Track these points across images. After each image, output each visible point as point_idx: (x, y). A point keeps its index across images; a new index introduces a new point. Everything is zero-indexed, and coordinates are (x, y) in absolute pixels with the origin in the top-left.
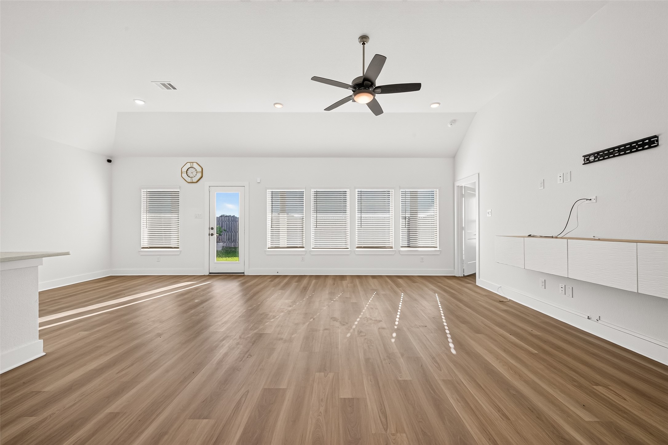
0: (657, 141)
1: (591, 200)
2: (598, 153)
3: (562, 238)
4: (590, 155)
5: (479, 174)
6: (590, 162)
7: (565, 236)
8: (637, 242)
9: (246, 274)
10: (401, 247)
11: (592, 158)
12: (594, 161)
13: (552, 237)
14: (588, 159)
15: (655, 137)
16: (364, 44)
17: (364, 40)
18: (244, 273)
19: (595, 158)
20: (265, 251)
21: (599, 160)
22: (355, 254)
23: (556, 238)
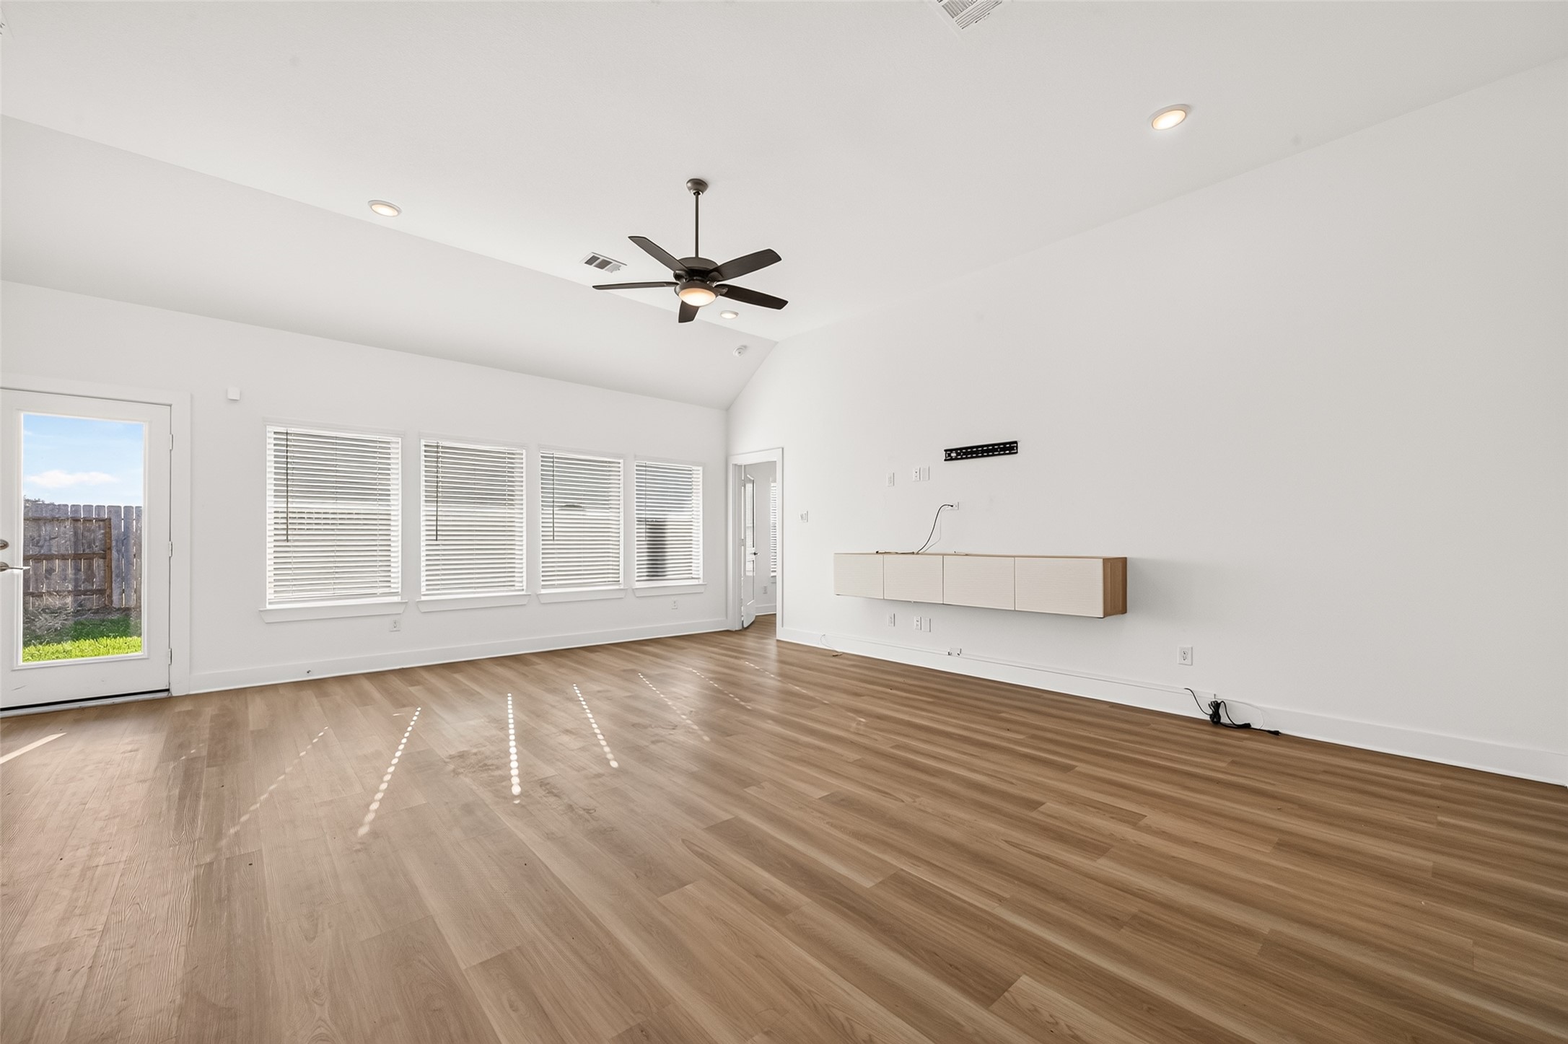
0: (1017, 447)
1: (952, 506)
2: (961, 449)
3: (922, 554)
4: (951, 450)
5: (783, 449)
6: (952, 459)
7: (926, 552)
8: (1014, 557)
9: (175, 693)
10: (637, 581)
11: (954, 455)
12: (956, 459)
13: (913, 553)
14: (949, 455)
15: (1016, 442)
16: (697, 194)
17: (700, 188)
18: (168, 690)
19: (958, 454)
20: (261, 611)
21: (962, 458)
22: (540, 601)
23: (918, 553)
